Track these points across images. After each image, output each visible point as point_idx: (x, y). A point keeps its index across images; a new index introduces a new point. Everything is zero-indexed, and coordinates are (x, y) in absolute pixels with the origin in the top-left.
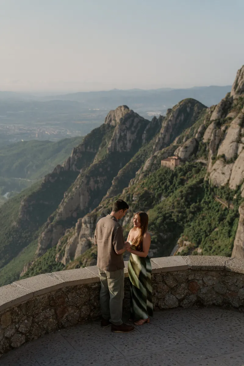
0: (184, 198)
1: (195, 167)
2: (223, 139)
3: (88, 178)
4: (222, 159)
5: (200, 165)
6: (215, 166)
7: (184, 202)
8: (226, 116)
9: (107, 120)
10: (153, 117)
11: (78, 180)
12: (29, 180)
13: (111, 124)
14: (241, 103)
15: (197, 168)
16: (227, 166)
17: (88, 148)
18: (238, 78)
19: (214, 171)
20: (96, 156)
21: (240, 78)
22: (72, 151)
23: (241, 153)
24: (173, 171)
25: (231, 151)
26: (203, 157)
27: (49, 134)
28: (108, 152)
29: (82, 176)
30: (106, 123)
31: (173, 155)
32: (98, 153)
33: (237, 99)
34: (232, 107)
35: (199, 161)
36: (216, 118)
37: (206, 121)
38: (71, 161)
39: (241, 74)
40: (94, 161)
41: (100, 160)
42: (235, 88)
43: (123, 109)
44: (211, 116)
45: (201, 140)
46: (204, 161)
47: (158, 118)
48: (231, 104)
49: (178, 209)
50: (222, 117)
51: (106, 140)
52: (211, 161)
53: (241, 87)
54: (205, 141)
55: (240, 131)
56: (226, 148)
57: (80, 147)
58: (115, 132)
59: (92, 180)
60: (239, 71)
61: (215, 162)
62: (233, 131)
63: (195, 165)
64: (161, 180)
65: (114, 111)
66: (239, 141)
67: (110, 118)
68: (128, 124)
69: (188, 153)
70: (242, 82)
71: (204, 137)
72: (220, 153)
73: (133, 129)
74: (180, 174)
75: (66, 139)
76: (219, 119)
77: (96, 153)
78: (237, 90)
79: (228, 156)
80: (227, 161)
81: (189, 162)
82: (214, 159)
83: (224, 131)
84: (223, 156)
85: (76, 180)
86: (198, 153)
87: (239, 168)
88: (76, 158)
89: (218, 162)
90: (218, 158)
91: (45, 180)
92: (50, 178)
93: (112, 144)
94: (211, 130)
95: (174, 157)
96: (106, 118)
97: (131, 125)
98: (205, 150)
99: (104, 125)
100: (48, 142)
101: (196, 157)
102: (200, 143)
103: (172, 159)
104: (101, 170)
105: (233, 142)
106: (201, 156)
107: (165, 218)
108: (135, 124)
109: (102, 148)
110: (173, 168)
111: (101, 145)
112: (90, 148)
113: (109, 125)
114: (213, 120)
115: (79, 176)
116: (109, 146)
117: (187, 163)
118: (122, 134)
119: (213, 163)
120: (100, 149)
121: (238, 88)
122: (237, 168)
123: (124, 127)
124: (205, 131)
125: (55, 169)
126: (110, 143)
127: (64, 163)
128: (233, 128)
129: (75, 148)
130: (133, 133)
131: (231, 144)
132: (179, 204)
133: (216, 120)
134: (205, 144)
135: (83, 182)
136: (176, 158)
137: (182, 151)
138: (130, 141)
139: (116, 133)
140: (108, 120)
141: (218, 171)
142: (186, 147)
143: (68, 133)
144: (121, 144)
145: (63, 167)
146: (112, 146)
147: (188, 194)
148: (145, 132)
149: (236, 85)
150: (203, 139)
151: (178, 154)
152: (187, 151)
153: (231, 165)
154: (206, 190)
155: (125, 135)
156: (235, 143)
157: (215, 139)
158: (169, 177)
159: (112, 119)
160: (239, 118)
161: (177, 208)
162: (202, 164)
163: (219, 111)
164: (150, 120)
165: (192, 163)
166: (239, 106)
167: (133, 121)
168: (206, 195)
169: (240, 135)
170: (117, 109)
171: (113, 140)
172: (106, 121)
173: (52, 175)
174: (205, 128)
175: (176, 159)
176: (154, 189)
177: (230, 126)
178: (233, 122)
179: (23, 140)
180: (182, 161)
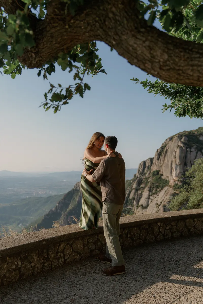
1: (127, 210)
2: (141, 197)
3: (67, 216)
4: (141, 207)
5: (129, 209)
6: (138, 210)
8: (140, 186)
11: (62, 217)
12: (31, 217)
13: (77, 189)
14: (146, 180)
15: (128, 211)
16: (144, 210)
17: (66, 201)
18: (139, 168)
19: (138, 212)
20: (70, 205)
21: (140, 167)
22: (58, 203)
23: (150, 203)
25: (146, 203)
26: (130, 205)
27: (41, 193)
28: (77, 202)
29: (64, 215)
30: (75, 188)
32: (71, 203)
33: (144, 179)
34: (142, 182)
35: (129, 207)
36: (136, 187)
37: (131, 189)
38: (57, 207)
39: (141, 166)
40: (69, 207)
41: (73, 207)
42: (139, 172)
44: (133, 186)
45: (129, 198)
46: (131, 208)
48: (142, 181)
50: (138, 187)
51: (75, 197)
52: (136, 207)
53: (141, 172)
54: (130, 198)
56: (143, 201)
57: (62, 201)
58: (80, 193)
59: (69, 217)
60: (140, 165)
61: (138, 208)
62: (146, 194)
63: (127, 209)
65: (78, 183)
66: (149, 198)
67: (76, 186)
70: (142, 169)
71: (130, 196)
72: (140, 204)
75: (51, 196)
76: (137, 188)
77: (70, 204)
78: (139, 173)
79: (144, 205)
80: (144, 207)
82: (138, 207)
83: (141, 193)
84: (142, 205)
85: (61, 217)
86: (128, 204)
87: (150, 211)
88: (60, 206)
89: (139, 208)
90: (140, 206)
91: (44, 218)
92: (47, 216)
93: (79, 199)
94: (133, 193)
96: (75, 186)
98: (131, 202)
99: (73, 190)
100: (41, 198)
101: (127, 206)
102: (128, 199)
104: (73, 212)
105: (146, 198)
106: (129, 205)
109: (73, 201)
111: (72, 199)
112: (67, 201)
113: (76, 189)
114: (134, 188)
115: (62, 215)
116: (77, 200)
119: (137, 209)
120: (72, 201)
121: (140, 172)
122: (149, 211)
124: (130, 193)
125: (49, 212)
126: (78, 198)
127: (54, 209)
128: (145, 192)
129: (59, 201)
131: (145, 200)
133: (135, 188)
134: (131, 199)
135: (64, 218)
140: (75, 187)
141: (140, 212)
143: (50, 193)
145: (53, 211)
146: (79, 200)
149: (139, 171)
150: (130, 197)
153: (146, 210)
156: (147, 199)
157: (137, 197)
159: (78, 186)
160: (148, 188)
162: (130, 209)
163: (136, 184)
165: (125, 208)
166: (146, 181)
169: (149, 196)
171: (79, 197)
172: (74, 187)
173: (48, 215)
174: (130, 192)
177: (143, 191)
178: (145, 189)
179: (27, 197)
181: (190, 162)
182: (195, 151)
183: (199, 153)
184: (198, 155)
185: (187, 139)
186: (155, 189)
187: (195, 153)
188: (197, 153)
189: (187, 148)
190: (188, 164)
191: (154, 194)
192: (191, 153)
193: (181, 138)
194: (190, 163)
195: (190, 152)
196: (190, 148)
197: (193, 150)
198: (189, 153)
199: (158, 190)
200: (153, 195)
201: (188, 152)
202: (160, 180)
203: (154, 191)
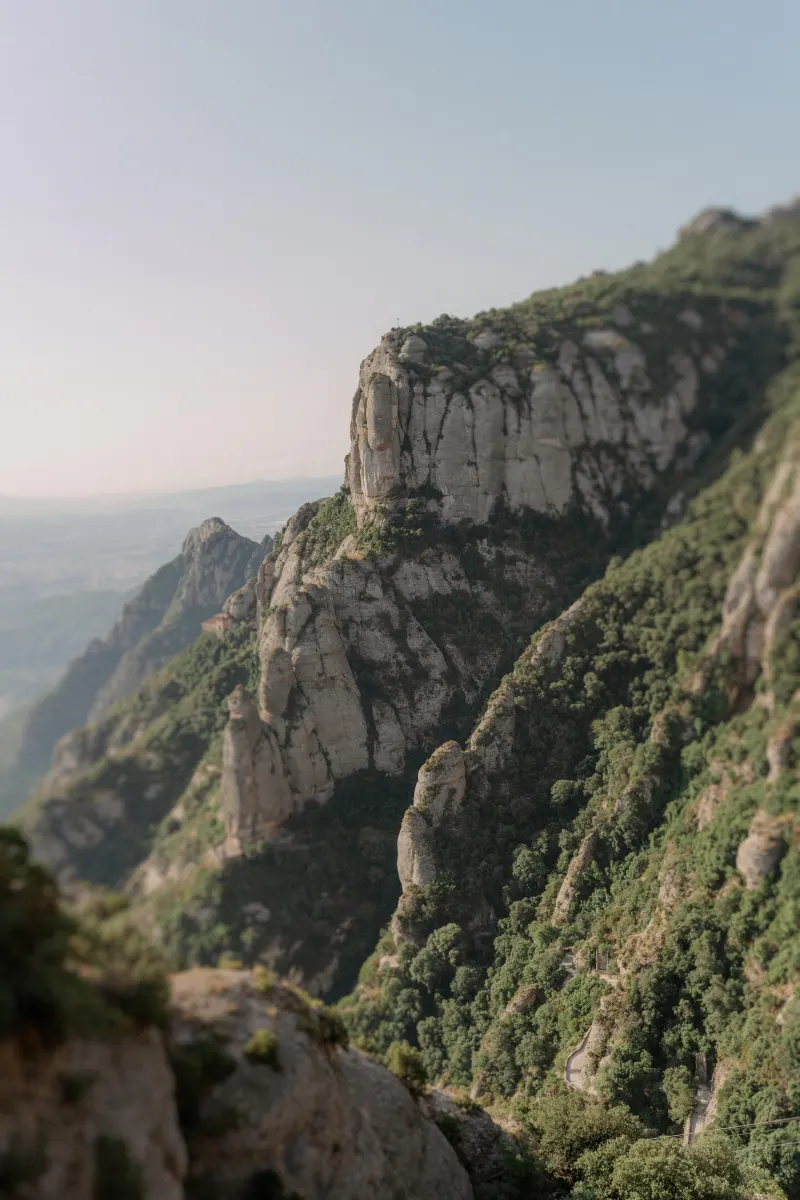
0: (213, 690)
7: (214, 696)
9: (187, 547)
10: (264, 536)
13: (193, 554)
17: (152, 602)
19: (265, 637)
24: (220, 641)
25: (287, 599)
28: (180, 608)
31: (221, 611)
38: (121, 628)
41: (165, 624)
43: (212, 524)
47: (272, 536)
49: (204, 710)
52: (261, 619)
55: (300, 564)
56: (279, 595)
57: (136, 603)
58: (192, 569)
61: (267, 620)
64: (200, 658)
65: (197, 529)
66: (299, 582)
67: (190, 543)
68: (216, 553)
69: (245, 607)
72: (272, 604)
73: (227, 561)
74: (231, 645)
81: (247, 622)
82: (266, 615)
83: (283, 564)
88: (129, 623)
89: (269, 620)
90: (271, 613)
93: (188, 592)
95: (221, 615)
96: (184, 544)
97: (223, 555)
99: (180, 558)
103: (219, 619)
104: (167, 642)
107: (179, 726)
108: (229, 552)
110: (220, 635)
111: (176, 594)
112: (156, 602)
113: (187, 555)
115: (124, 659)
116: (184, 597)
117: (243, 624)
118: (207, 572)
120: (173, 602)
123: (208, 559)
125: (90, 647)
126: (185, 590)
127: (105, 635)
129: (125, 605)
130: (226, 569)
131: (287, 588)
132: (204, 700)
136: (226, 616)
137: (235, 604)
138: (221, 584)
139: (194, 573)
142: (241, 596)
144: (206, 590)
145: (104, 643)
146: (187, 597)
147: (220, 681)
148: (249, 566)
151: (228, 609)
152: (243, 603)
154: (251, 672)
155: (212, 574)
157: (264, 580)
158: (213, 651)
159: (195, 545)
161: (202, 706)
164: (259, 542)
167: (226, 547)
168: (250, 680)
170: (203, 525)
171: (189, 585)
172: (184, 549)
175: (224, 619)
176: (186, 676)
180: (236, 620)
181: (425, 433)
182: (444, 392)
183: (457, 398)
184: (452, 408)
185: (423, 344)
186: (317, 547)
187: (441, 400)
188: (449, 399)
189: (411, 383)
190: (416, 443)
191: (313, 564)
192: (425, 400)
193: (400, 345)
194: (423, 442)
195: (421, 399)
196: (426, 383)
197: (434, 388)
198: (418, 403)
199: (328, 549)
200: (310, 570)
201: (416, 398)
202: (340, 512)
203: (314, 556)
